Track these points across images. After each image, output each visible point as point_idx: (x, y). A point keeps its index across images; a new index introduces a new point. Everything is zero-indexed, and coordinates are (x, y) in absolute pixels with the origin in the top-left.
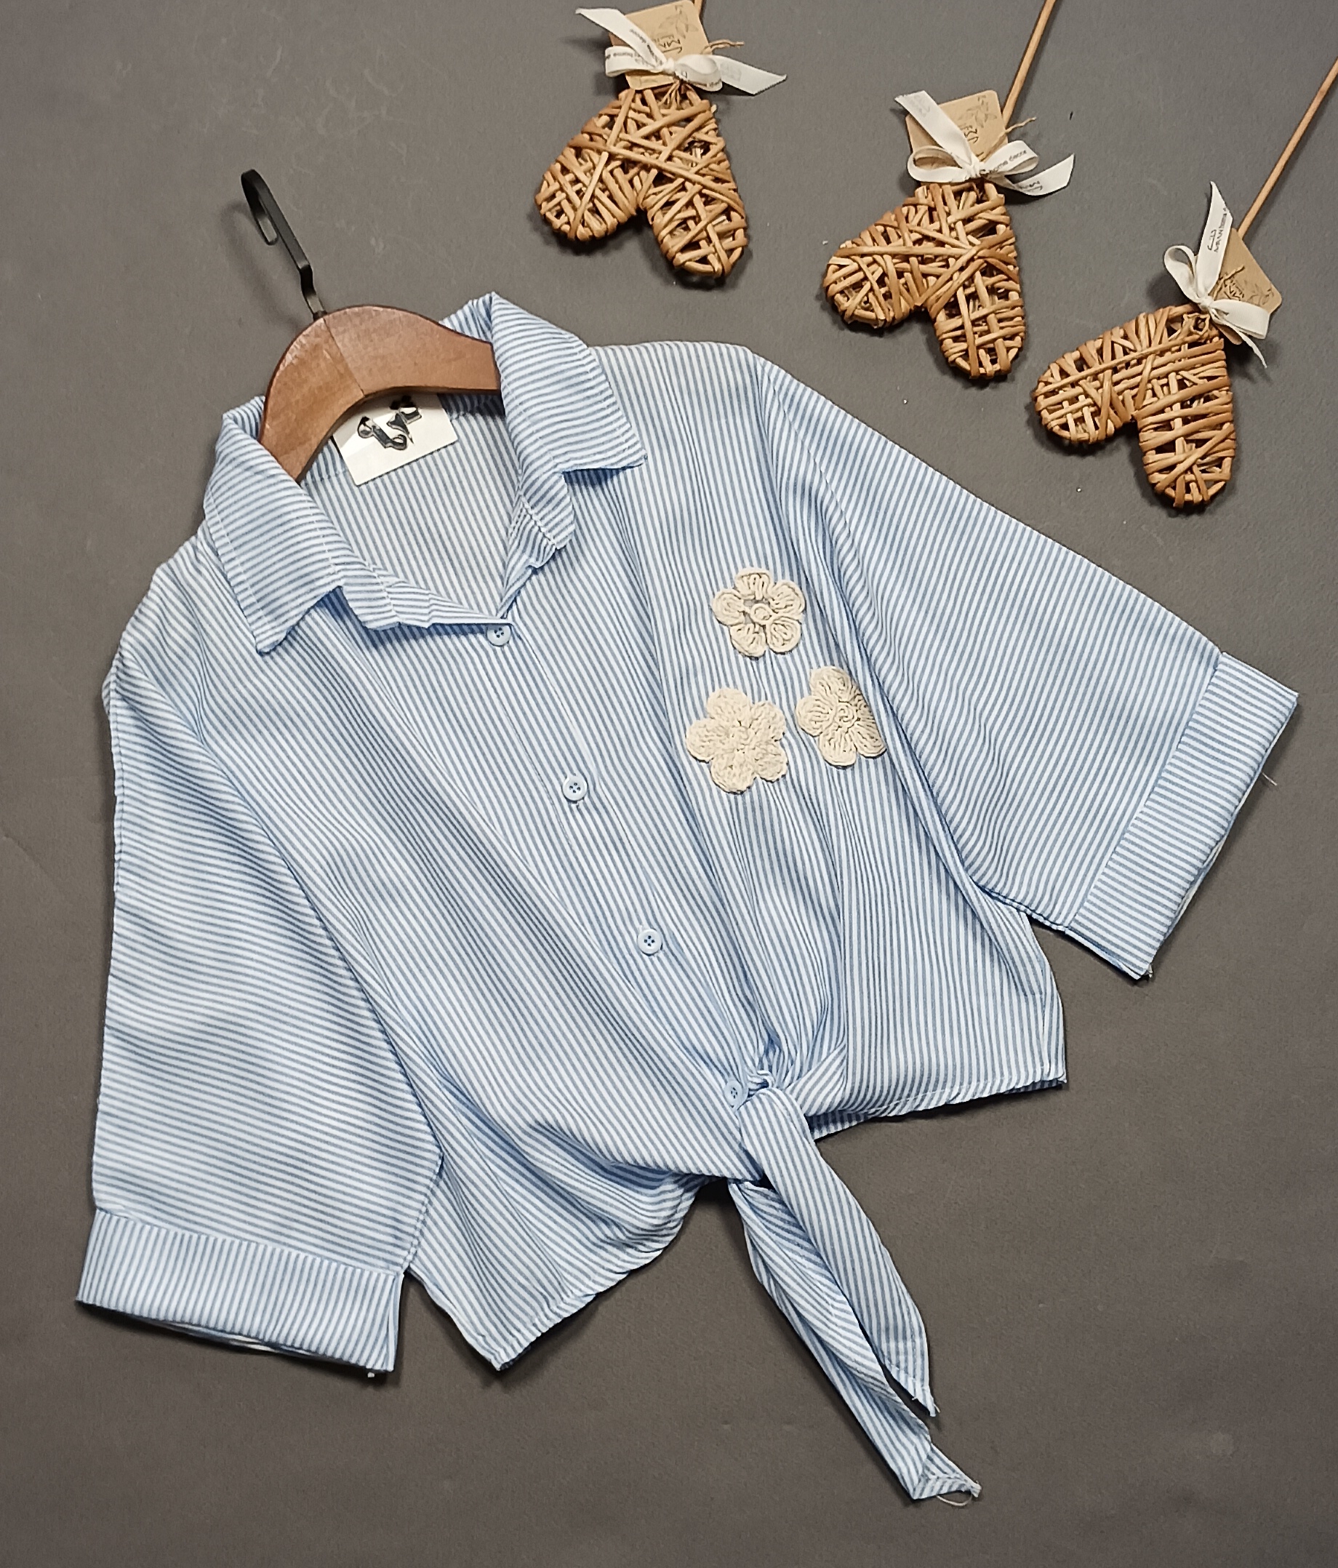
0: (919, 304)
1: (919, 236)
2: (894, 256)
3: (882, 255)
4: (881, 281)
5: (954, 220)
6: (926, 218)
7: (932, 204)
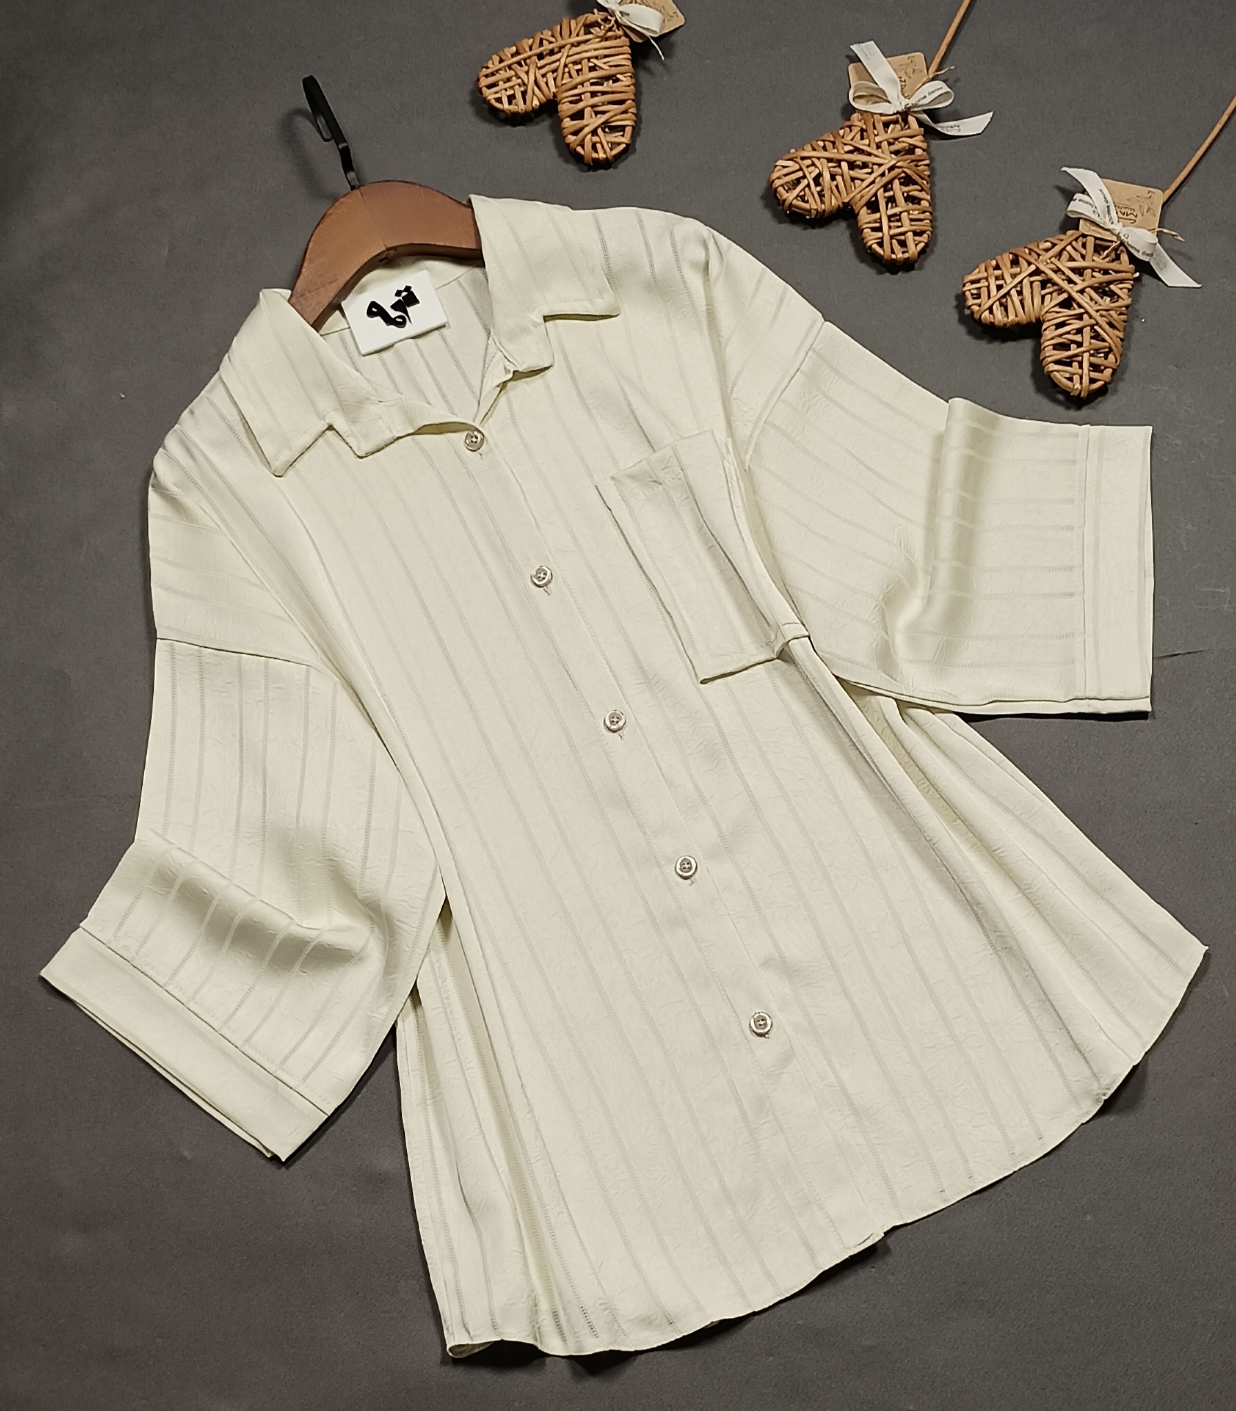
0: (846, 201)
1: (851, 148)
2: (830, 160)
3: (819, 158)
4: (817, 180)
5: (881, 140)
6: (858, 136)
7: (864, 127)
